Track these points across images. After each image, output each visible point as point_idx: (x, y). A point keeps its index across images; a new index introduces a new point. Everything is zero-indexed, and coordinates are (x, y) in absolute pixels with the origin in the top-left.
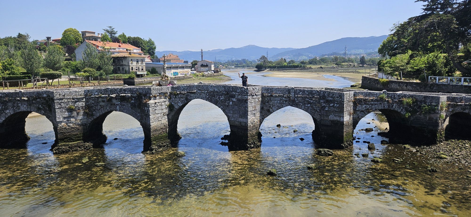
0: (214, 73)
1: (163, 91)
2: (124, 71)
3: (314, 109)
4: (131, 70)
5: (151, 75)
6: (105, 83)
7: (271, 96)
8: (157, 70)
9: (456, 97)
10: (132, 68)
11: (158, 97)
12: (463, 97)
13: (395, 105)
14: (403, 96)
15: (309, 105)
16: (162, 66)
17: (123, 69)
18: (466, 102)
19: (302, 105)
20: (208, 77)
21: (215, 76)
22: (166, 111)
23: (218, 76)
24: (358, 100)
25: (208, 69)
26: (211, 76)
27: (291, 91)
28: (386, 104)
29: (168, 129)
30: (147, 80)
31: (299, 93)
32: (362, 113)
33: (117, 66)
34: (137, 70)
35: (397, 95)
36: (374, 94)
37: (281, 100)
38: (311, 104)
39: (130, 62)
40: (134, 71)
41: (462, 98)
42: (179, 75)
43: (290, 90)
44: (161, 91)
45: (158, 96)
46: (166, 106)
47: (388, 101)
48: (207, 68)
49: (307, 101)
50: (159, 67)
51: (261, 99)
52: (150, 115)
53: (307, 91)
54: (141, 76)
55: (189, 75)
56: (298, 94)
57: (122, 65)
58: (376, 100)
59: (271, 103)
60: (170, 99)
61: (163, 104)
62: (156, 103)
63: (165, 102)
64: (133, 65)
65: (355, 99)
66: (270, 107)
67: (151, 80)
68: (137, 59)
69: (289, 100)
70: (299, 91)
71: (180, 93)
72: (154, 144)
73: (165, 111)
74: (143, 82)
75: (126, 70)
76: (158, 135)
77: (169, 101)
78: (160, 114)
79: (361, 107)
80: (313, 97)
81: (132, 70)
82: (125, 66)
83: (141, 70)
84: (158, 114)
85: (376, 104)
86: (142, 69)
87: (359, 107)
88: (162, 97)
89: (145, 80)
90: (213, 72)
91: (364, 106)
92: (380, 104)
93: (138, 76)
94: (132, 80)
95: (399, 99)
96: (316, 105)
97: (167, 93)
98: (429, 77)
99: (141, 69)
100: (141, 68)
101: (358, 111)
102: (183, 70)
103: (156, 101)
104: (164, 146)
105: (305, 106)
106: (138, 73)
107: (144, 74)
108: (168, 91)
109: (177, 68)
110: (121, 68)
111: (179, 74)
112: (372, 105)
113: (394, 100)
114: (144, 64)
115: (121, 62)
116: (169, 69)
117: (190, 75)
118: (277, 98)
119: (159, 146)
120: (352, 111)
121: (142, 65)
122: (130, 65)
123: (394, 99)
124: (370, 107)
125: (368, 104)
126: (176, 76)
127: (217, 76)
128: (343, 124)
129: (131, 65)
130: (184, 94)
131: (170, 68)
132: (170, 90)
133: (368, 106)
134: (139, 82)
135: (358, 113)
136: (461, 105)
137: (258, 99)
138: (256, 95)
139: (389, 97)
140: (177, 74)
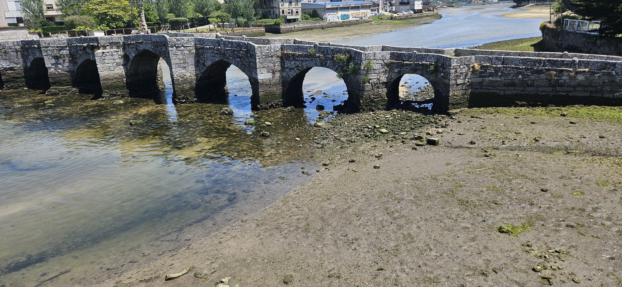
1: (114, 41)
2: (275, 15)
3: (244, 65)
4: (281, 14)
5: (311, 20)
6: (240, 31)
7: (203, 47)
8: (319, 12)
9: (403, 53)
10: (283, 11)
11: (108, 47)
12: (412, 54)
13: (328, 62)
14: (338, 51)
15: (239, 60)
16: (324, 7)
17: (273, 11)
18: (417, 60)
19: (233, 59)
22: (121, 61)
24: (285, 55)
26: (406, 18)
28: (318, 61)
29: (125, 79)
30: (299, 26)
31: (228, 45)
32: (292, 70)
33: (268, 8)
34: (289, 13)
35: (330, 50)
36: (304, 48)
37: (213, 52)
38: (240, 58)
39: (280, 3)
40: (285, 14)
42: (351, 19)
43: (220, 41)
44: (111, 41)
45: (108, 46)
46: (120, 57)
47: (319, 57)
49: (236, 55)
50: (321, 9)
51: (194, 51)
52: (97, 63)
53: (235, 44)
54: (295, 20)
55: (367, 18)
56: (226, 46)
57: (273, 8)
58: (306, 56)
59: (205, 56)
60: (124, 49)
61: (115, 54)
62: (103, 53)
63: (117, 52)
64: (284, 7)
65: (283, 54)
66: (204, 60)
69: (219, 53)
70: (227, 43)
71: (131, 43)
72: (106, 92)
73: (119, 61)
74: (292, 29)
76: (111, 84)
77: (123, 51)
78: (112, 64)
79: (290, 63)
80: (241, 50)
81: (283, 13)
82: (275, 9)
83: (294, 13)
84: (108, 64)
85: (307, 61)
86: (297, 12)
87: (287, 64)
88: (114, 47)
89: (296, 26)
91: (293, 63)
92: (311, 60)
93: (289, 21)
94: (277, 27)
95: (333, 54)
96: (244, 60)
97: (119, 43)
98: (565, 19)
99: (295, 11)
101: (287, 68)
102: (358, 12)
103: (104, 51)
104: (119, 95)
105: (235, 61)
106: (289, 17)
107: (298, 19)
108: (120, 40)
109: (347, 8)
111: (351, 17)
112: (302, 61)
113: (327, 56)
114: (300, 6)
115: (272, 3)
116: (334, 11)
118: (209, 51)
119: (112, 95)
120: (278, 67)
121: (296, 7)
122: (280, 7)
123: (327, 55)
124: (300, 64)
125: (297, 60)
126: (346, 20)
128: (258, 83)
129: (282, 7)
131: (337, 9)
132: (123, 40)
133: (297, 63)
134: (287, 28)
135: (287, 70)
136: (410, 65)
139: (321, 52)
140: (348, 16)
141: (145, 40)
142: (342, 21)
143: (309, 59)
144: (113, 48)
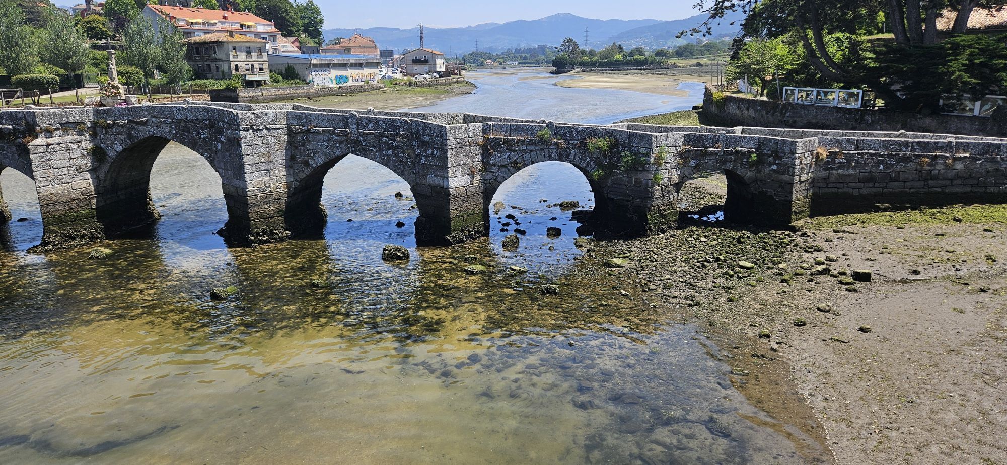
0: (440, 77)
1: (71, 119)
2: (220, 73)
3: (402, 161)
4: (233, 72)
5: (284, 83)
7: (308, 131)
8: (298, 70)
9: (705, 136)
10: (236, 66)
11: (57, 132)
12: (719, 136)
13: (573, 152)
14: (590, 133)
15: (390, 152)
16: (307, 62)
17: (217, 67)
18: (727, 146)
19: (376, 152)
20: (423, 86)
21: (440, 84)
22: (87, 162)
23: (450, 83)
24: (492, 142)
25: (429, 68)
26: (430, 84)
27: (350, 120)
28: (554, 151)
29: (94, 201)
30: (270, 93)
31: (367, 125)
32: (504, 169)
33: (206, 61)
34: (247, 70)
35: (576, 131)
36: (527, 130)
37: (330, 140)
38: (393, 149)
39: (230, 53)
40: (241, 72)
41: (717, 137)
42: (351, 83)
43: (348, 119)
44: (65, 119)
45: (57, 129)
46: (85, 153)
47: (556, 144)
48: (426, 67)
49: (384, 143)
50: (301, 65)
51: (286, 137)
52: (34, 169)
53: (384, 122)
54: (259, 83)
55: (375, 82)
56: (364, 128)
57: (215, 60)
58: (532, 143)
59: (311, 148)
60: (94, 135)
61: (75, 146)
62: (48, 145)
63: (79, 142)
64: (238, 60)
65: (487, 140)
66: (308, 155)
67: (280, 93)
68: (246, 47)
69: (347, 140)
70: (366, 121)
71: (114, 124)
72: (53, 232)
73: (82, 163)
74: (259, 98)
75: (223, 72)
76: (64, 213)
77: (91, 141)
78: (66, 169)
79: (500, 157)
80: (398, 134)
81: (237, 69)
82: (221, 63)
83: (257, 70)
84: (59, 168)
85: (532, 151)
86: (261, 69)
87: (495, 158)
88: (72, 132)
89: (265, 92)
90: (437, 76)
91: (506, 155)
92: (541, 150)
93: (250, 84)
94: (232, 94)
95: (582, 139)
96: (404, 153)
97: (84, 123)
98: (785, 88)
99: (258, 68)
100: (256, 65)
101: (494, 165)
102: (361, 72)
103: (50, 141)
104: (83, 236)
105: (381, 154)
106: (249, 77)
107: (265, 80)
108: (85, 118)
109: (344, 66)
110: (213, 66)
111: (351, 79)
112: (524, 151)
113: (571, 142)
114: (265, 58)
115: (213, 53)
116: (324, 69)
117: (378, 82)
118: (321, 137)
119: (67, 236)
120: (478, 165)
121: (259, 60)
122: (231, 59)
123: (571, 140)
124: (519, 156)
125: (514, 151)
126: (344, 85)
127: (445, 84)
128: (448, 194)
129: (234, 60)
130: (123, 126)
131: (328, 66)
132: (91, 117)
133: (514, 155)
134: (249, 97)
135: (494, 169)
136: (716, 153)
137: (278, 138)
138: (267, 129)
139: (560, 135)
140: (346, 79)
141: (154, 117)
142: (338, 86)
143: (537, 148)
144: (69, 135)
